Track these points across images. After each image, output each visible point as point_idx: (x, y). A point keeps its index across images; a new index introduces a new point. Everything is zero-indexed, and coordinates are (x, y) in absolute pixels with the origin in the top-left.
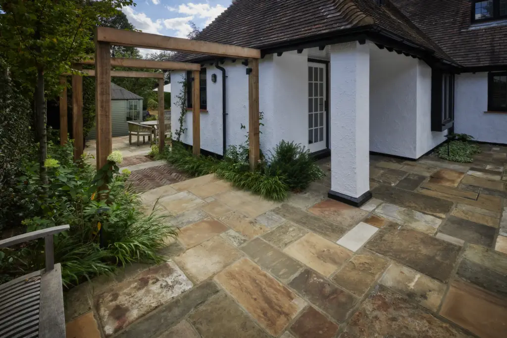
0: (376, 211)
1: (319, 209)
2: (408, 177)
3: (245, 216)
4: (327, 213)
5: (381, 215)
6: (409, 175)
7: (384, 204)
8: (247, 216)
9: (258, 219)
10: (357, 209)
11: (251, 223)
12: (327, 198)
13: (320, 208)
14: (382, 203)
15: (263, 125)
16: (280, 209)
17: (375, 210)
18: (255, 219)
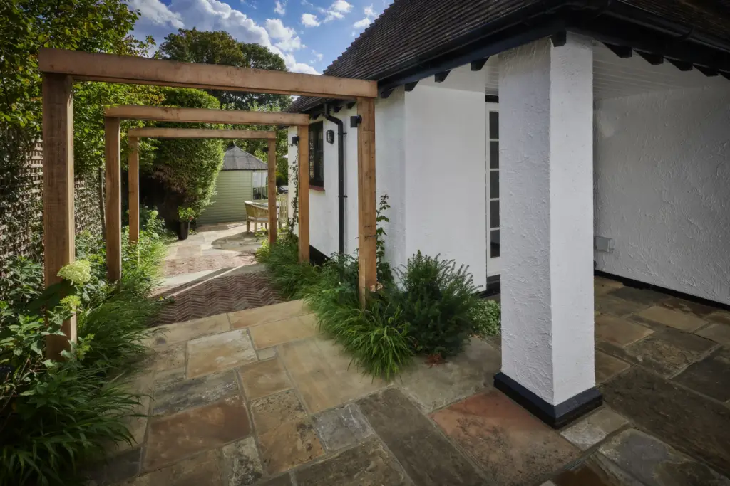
0: (600, 450)
1: (461, 417)
2: (717, 358)
3: (300, 408)
4: (472, 431)
5: (613, 469)
6: (721, 349)
7: (627, 432)
8: (305, 406)
9: (320, 419)
10: (551, 434)
11: (301, 426)
12: (491, 387)
13: (465, 413)
14: (625, 427)
15: (387, 220)
16: (377, 400)
17: (598, 445)
18: (314, 420)
